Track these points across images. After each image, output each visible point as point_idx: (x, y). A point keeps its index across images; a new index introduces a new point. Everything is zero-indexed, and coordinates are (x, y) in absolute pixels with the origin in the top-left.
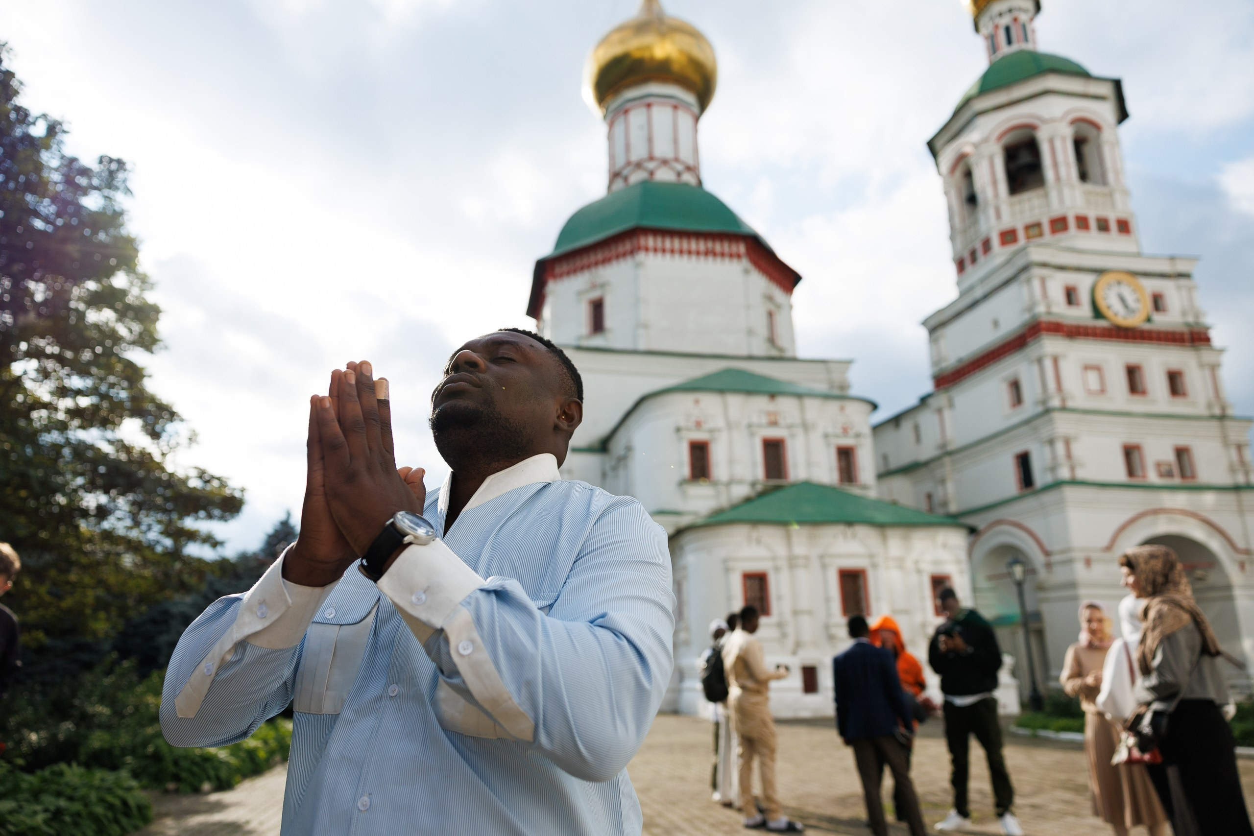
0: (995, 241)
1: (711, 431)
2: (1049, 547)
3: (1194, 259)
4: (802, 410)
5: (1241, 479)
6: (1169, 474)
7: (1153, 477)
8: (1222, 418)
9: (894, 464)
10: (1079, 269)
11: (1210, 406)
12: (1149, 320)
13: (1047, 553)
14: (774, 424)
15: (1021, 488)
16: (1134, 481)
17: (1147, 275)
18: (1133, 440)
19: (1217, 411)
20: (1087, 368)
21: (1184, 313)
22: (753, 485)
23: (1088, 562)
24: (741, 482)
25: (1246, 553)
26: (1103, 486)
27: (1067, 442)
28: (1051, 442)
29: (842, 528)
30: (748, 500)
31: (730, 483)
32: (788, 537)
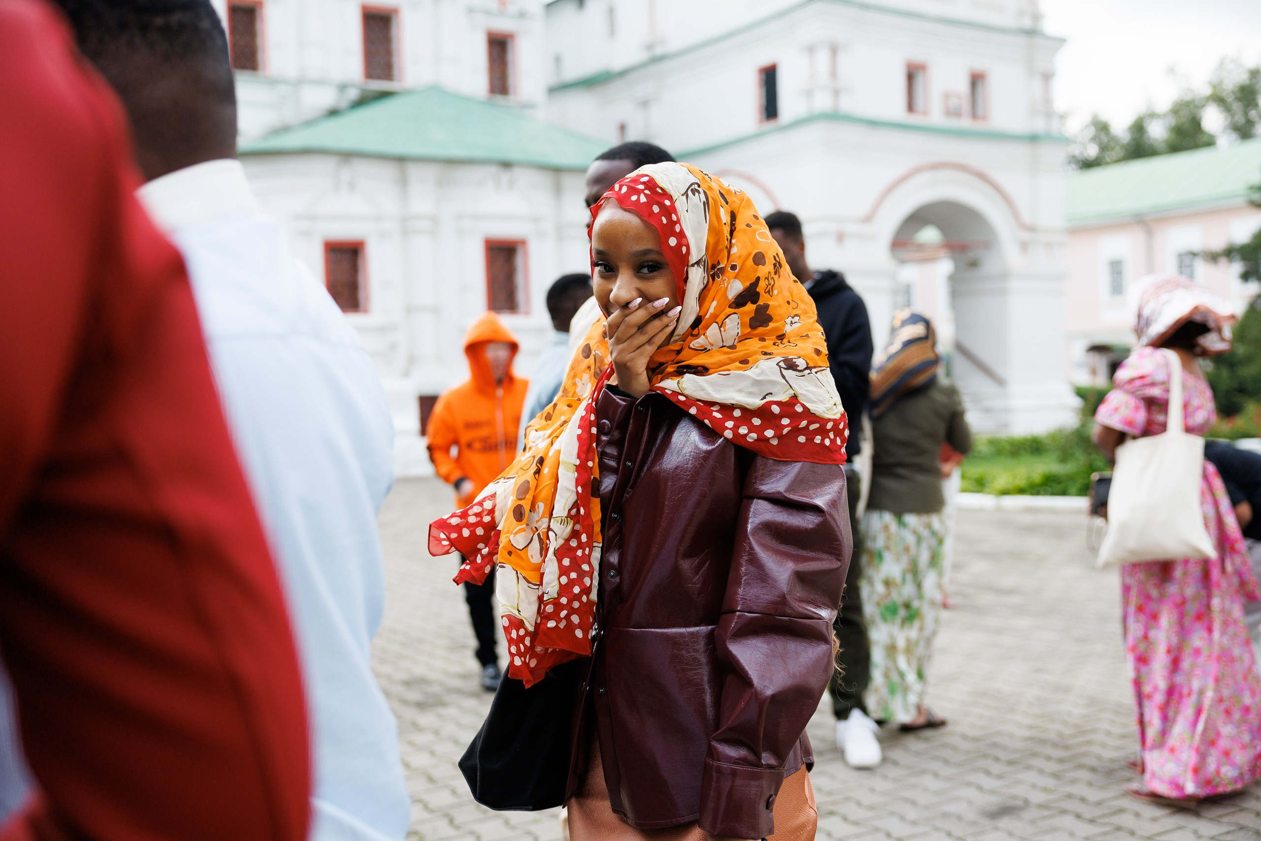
6: (957, 111)
7: (936, 117)
8: (1032, 33)
9: (572, 71)
11: (1020, 13)
15: (761, 122)
16: (913, 119)
18: (918, 57)
19: (1027, 23)
22: (343, 87)
23: (840, 237)
24: (320, 82)
25: (1031, 229)
26: (873, 123)
27: (834, 51)
28: (811, 50)
29: (493, 170)
30: (333, 113)
31: (300, 82)
32: (403, 181)
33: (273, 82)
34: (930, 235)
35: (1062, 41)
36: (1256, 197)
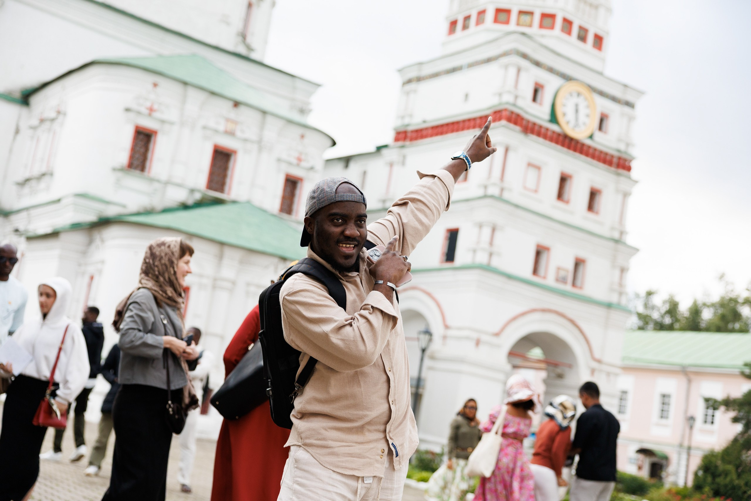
0: (490, 15)
1: (163, 122)
2: (449, 322)
3: (641, 93)
4: (262, 126)
5: (614, 298)
6: (563, 280)
7: (550, 281)
8: (618, 242)
10: (551, 70)
11: (613, 229)
12: (591, 137)
13: (447, 327)
14: (231, 134)
15: (442, 262)
16: (535, 279)
17: (602, 94)
18: (545, 243)
19: (616, 235)
20: (530, 165)
21: (620, 140)
22: (192, 191)
23: (478, 343)
24: (179, 185)
25: (599, 361)
26: (510, 277)
27: (494, 230)
28: (481, 226)
29: (276, 260)
30: (185, 207)
31: (167, 183)
32: (221, 257)
33: (152, 180)
34: (536, 353)
35: (637, 250)
36: (747, 371)
